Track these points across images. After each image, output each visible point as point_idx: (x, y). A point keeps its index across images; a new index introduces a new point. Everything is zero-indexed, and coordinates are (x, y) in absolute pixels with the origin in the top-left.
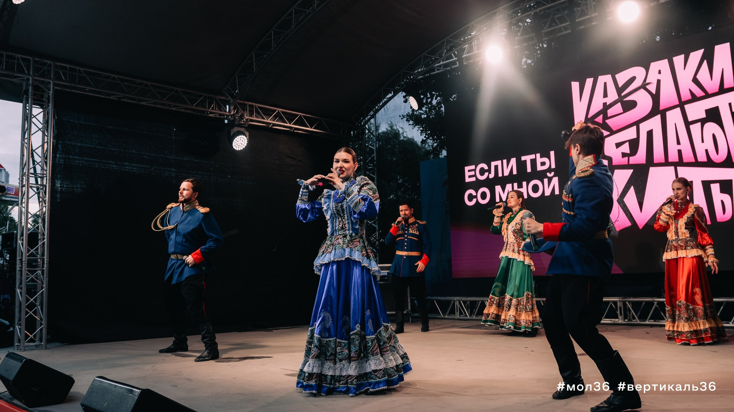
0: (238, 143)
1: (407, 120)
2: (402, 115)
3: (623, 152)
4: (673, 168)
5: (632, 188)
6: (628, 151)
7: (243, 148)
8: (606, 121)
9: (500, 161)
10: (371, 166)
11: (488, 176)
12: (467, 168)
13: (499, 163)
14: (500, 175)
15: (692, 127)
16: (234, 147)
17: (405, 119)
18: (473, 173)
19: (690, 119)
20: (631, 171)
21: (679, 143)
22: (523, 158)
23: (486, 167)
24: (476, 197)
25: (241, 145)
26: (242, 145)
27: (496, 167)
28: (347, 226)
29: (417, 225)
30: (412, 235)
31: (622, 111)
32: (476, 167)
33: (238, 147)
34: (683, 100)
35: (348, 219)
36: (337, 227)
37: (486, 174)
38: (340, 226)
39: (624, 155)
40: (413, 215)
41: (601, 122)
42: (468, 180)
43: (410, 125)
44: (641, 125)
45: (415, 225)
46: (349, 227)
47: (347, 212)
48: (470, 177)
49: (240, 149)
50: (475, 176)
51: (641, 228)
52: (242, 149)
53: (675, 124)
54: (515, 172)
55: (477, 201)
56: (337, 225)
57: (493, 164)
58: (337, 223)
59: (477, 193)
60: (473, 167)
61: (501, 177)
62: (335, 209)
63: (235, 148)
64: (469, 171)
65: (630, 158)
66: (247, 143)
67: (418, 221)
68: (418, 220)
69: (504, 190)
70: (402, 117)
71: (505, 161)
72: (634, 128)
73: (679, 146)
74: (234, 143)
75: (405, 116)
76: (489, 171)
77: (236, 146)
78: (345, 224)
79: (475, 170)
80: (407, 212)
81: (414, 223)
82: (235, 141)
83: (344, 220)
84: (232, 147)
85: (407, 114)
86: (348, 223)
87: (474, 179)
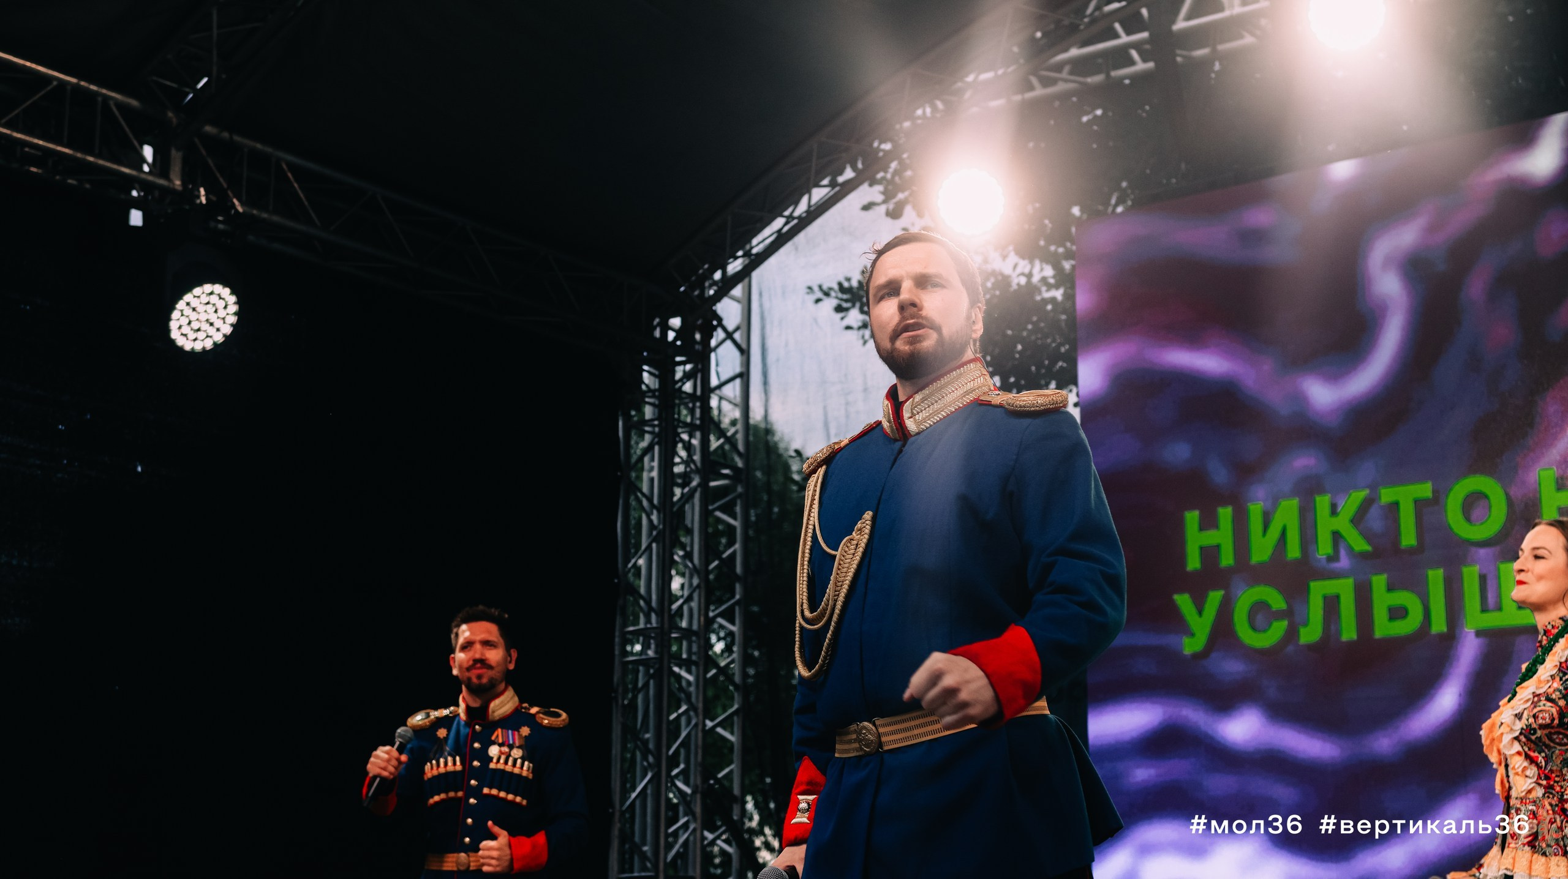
0: (193, 316)
1: (839, 309)
2: (820, 287)
7: (215, 344)
10: (725, 476)
16: (175, 334)
17: (830, 303)
25: (205, 326)
26: (211, 331)
29: (525, 731)
30: (504, 779)
33: (192, 336)
40: (511, 679)
43: (848, 328)
45: (517, 728)
49: (198, 346)
52: (209, 344)
63: (180, 341)
66: (233, 319)
67: (534, 710)
68: (532, 705)
70: (819, 295)
74: (175, 315)
75: (831, 289)
77: (186, 330)
80: (495, 656)
81: (512, 721)
82: (181, 305)
84: (168, 331)
85: (840, 284)
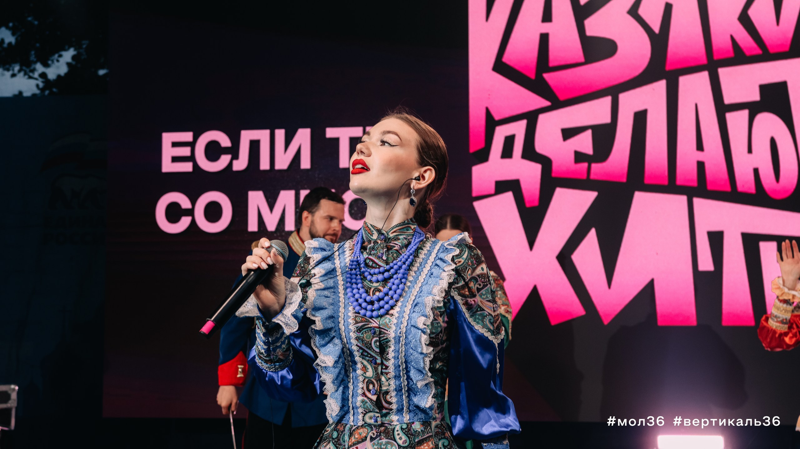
3: (579, 149)
4: (683, 199)
5: (593, 233)
6: (588, 150)
8: (546, 76)
9: (267, 132)
11: (230, 164)
12: (168, 138)
13: (263, 135)
14: (264, 165)
15: (730, 117)
18: (185, 151)
19: (728, 100)
20: (591, 196)
21: (700, 147)
22: (331, 132)
23: (225, 141)
24: (190, 212)
27: (255, 145)
28: (394, 400)
31: (582, 60)
32: (196, 138)
34: (715, 58)
35: (397, 377)
36: (360, 398)
37: (225, 160)
38: (369, 395)
39: (579, 157)
41: (533, 76)
42: (168, 166)
44: (623, 97)
46: (400, 402)
47: (397, 351)
48: (175, 159)
50: (191, 158)
51: (606, 323)
53: (696, 105)
54: (306, 163)
55: (193, 222)
56: (360, 391)
57: (247, 136)
58: (361, 385)
59: (193, 203)
60: (188, 136)
61: (265, 171)
62: (357, 339)
64: (175, 144)
65: (593, 165)
69: (271, 204)
71: (280, 134)
72: (607, 101)
73: (699, 153)
76: (234, 152)
78: (387, 393)
79: (192, 145)
83: (383, 379)
86: (399, 390)
87: (187, 167)
